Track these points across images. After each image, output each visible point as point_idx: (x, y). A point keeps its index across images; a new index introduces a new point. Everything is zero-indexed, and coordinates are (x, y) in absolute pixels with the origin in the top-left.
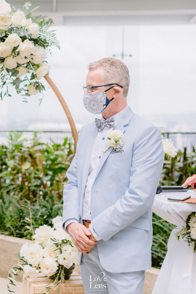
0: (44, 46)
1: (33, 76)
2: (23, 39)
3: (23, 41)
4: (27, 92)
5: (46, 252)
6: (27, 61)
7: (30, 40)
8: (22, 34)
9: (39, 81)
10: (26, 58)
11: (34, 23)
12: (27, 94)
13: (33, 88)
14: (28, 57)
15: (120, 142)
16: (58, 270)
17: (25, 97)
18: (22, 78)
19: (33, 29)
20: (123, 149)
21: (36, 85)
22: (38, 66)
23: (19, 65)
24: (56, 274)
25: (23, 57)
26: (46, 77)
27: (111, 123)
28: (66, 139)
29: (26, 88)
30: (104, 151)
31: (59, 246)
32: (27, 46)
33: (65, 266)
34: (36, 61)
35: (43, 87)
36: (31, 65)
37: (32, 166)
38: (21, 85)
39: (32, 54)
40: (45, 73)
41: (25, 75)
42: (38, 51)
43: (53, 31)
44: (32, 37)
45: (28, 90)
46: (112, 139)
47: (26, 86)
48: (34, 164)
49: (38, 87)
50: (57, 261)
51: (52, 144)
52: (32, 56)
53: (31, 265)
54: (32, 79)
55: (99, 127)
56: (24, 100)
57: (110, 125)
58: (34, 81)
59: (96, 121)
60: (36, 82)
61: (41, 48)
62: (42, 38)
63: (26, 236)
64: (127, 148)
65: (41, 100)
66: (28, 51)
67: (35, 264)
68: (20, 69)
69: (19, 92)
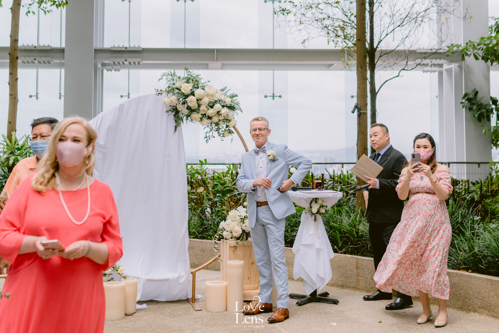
0: (234, 110)
1: (227, 126)
2: (223, 106)
3: (223, 108)
5: (235, 223)
6: (224, 118)
7: (227, 107)
8: (222, 104)
9: (230, 129)
11: (228, 98)
12: (223, 136)
13: (227, 133)
14: (225, 116)
16: (242, 233)
18: (221, 127)
19: (228, 101)
22: (230, 121)
23: (220, 120)
24: (241, 236)
25: (223, 116)
26: (234, 127)
29: (222, 133)
31: (243, 219)
32: (225, 111)
33: (246, 231)
34: (230, 118)
35: (233, 132)
36: (227, 120)
38: (220, 131)
39: (227, 115)
40: (233, 125)
41: (223, 126)
42: (231, 113)
44: (227, 105)
45: (223, 134)
47: (222, 131)
49: (230, 132)
50: (241, 228)
53: (227, 231)
54: (226, 128)
56: (222, 139)
58: (228, 128)
61: (232, 111)
62: (233, 105)
65: (232, 139)
66: (226, 113)
68: (220, 122)
69: (219, 135)
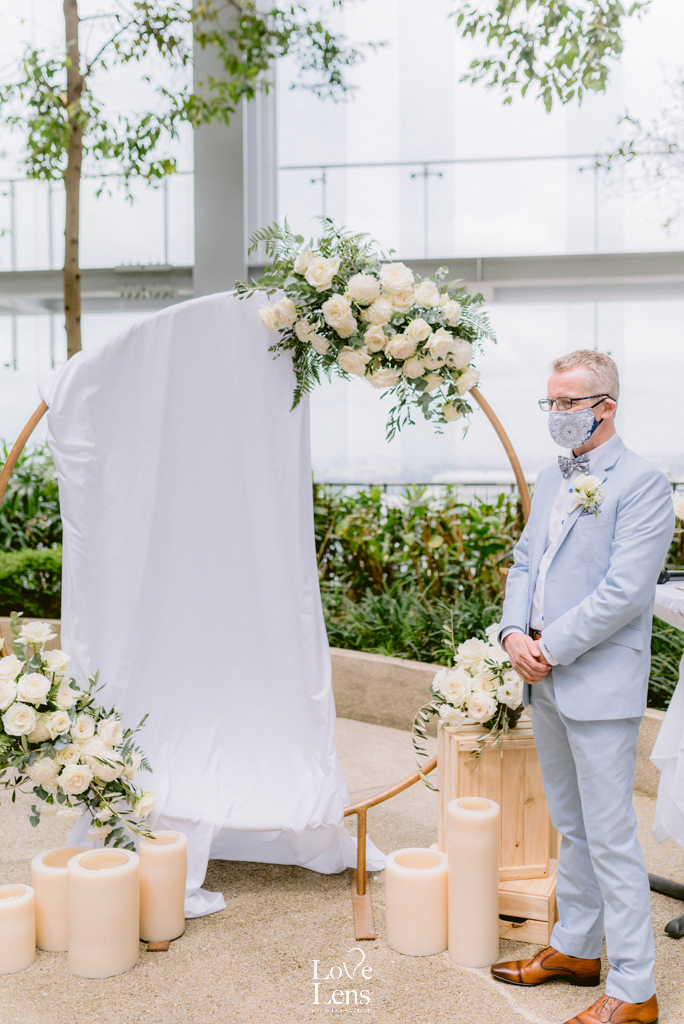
0: (470, 340)
1: (452, 390)
2: (435, 327)
3: (434, 331)
4: (441, 416)
5: (476, 682)
6: (442, 364)
7: (447, 328)
8: (433, 320)
9: (462, 397)
10: (439, 359)
11: (452, 301)
12: (442, 420)
13: (452, 410)
14: (444, 358)
15: (596, 498)
16: (497, 713)
17: (438, 424)
18: (433, 393)
19: (452, 311)
20: (601, 508)
21: (458, 404)
22: (460, 373)
23: (427, 372)
24: (494, 719)
25: (435, 358)
26: (473, 391)
27: (584, 464)
28: (501, 497)
29: (440, 410)
30: (570, 511)
31: (498, 672)
32: (440, 340)
33: (509, 705)
34: (458, 364)
35: (469, 408)
36: (448, 371)
37: (445, 542)
38: (432, 406)
39: (450, 353)
40: (471, 384)
41: (438, 388)
42: (461, 347)
43: (484, 313)
44: (450, 324)
45: (443, 414)
46: (582, 491)
47: (440, 405)
48: (449, 538)
49: (461, 407)
50: (495, 698)
51: (478, 504)
52: (451, 356)
53: (452, 705)
54: (449, 394)
55: (565, 471)
56: (437, 429)
57: (583, 467)
58: (453, 397)
59: (560, 461)
60: (457, 400)
61: (465, 343)
62: (467, 325)
63: (438, 659)
64: (606, 507)
65: (466, 430)
66: (444, 348)
67: (458, 702)
68: (431, 379)
69: (428, 417)
